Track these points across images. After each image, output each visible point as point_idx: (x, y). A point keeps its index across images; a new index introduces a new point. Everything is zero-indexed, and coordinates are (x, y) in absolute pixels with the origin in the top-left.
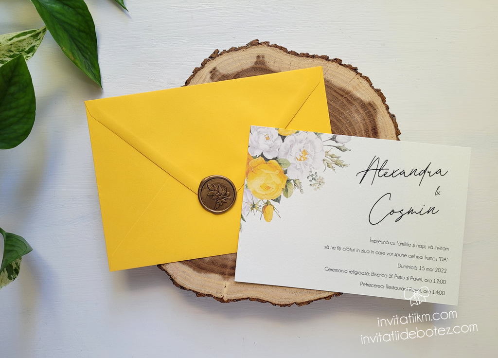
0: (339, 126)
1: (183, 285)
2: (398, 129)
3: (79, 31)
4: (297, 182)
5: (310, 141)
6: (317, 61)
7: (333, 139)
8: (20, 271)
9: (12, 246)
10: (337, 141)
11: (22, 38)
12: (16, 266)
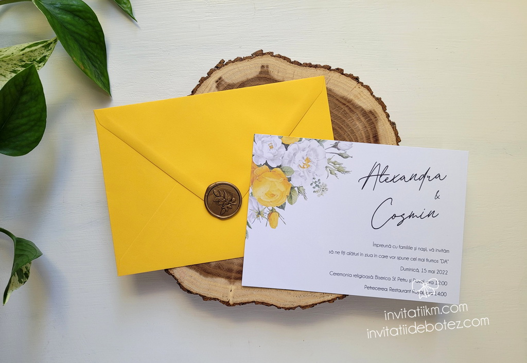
0: (341, 132)
1: (189, 290)
2: (398, 136)
3: (89, 41)
4: (301, 189)
5: (312, 149)
6: (319, 71)
7: (335, 146)
8: (30, 275)
9: (23, 250)
10: (339, 148)
11: (33, 48)
12: (26, 270)
